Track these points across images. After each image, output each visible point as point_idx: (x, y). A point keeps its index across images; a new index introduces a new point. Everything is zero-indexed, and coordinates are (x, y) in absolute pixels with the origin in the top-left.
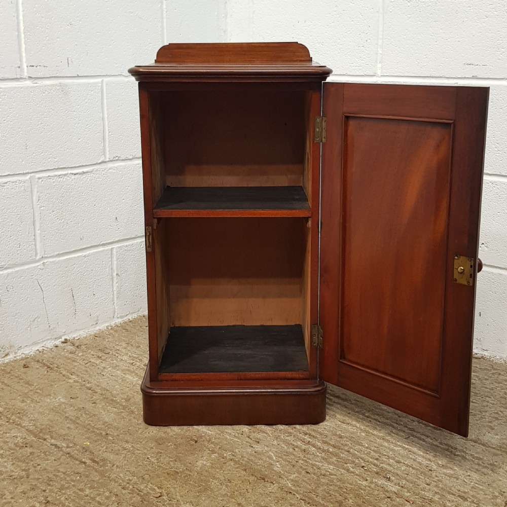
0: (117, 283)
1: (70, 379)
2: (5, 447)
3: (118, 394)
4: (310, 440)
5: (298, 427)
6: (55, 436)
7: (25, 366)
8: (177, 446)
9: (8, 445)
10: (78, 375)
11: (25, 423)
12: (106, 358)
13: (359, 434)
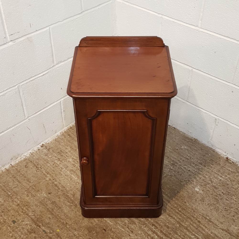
0: (64, 114)
1: (47, 177)
2: (23, 232)
4: (155, 229)
6: (44, 224)
7: (26, 166)
8: (97, 234)
11: (30, 213)
12: (62, 160)
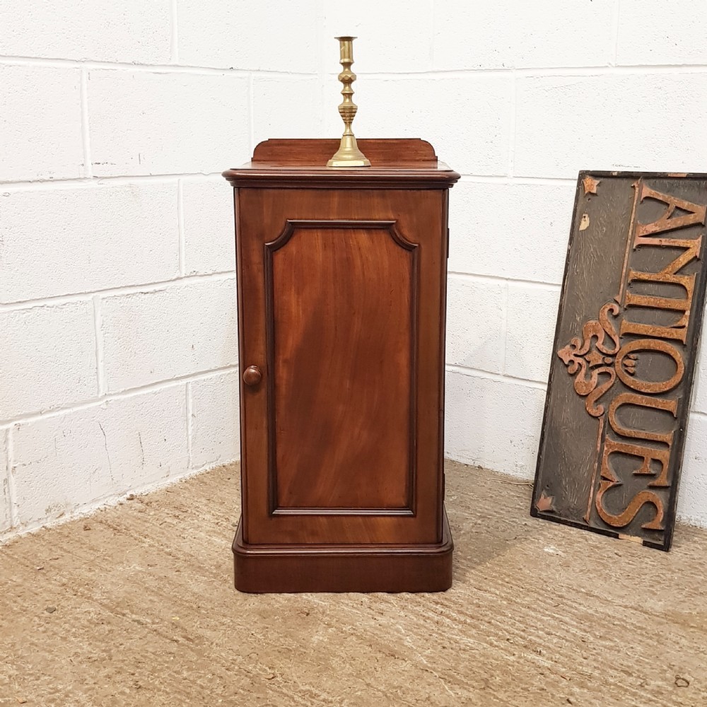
0: (192, 426)
1: (144, 542)
2: (77, 624)
3: (205, 560)
4: (443, 610)
5: (427, 595)
6: (135, 610)
7: (86, 528)
8: (285, 620)
9: (80, 622)
10: (152, 538)
11: (98, 596)
12: (185, 517)
13: (499, 602)
